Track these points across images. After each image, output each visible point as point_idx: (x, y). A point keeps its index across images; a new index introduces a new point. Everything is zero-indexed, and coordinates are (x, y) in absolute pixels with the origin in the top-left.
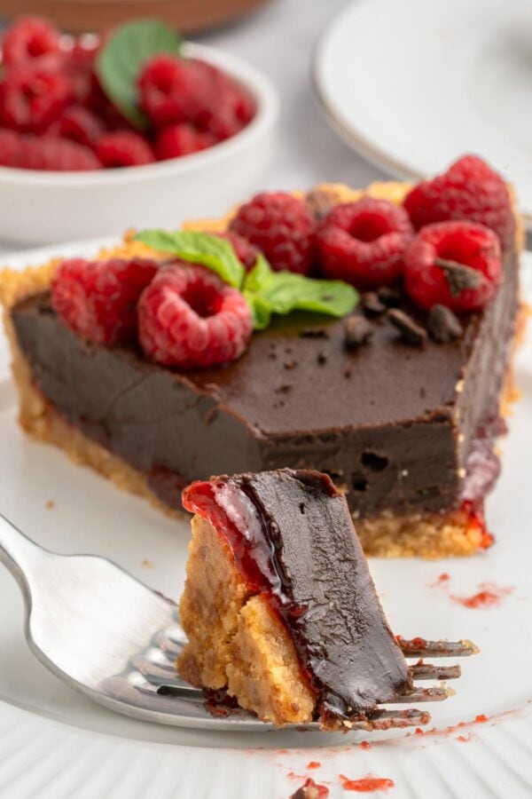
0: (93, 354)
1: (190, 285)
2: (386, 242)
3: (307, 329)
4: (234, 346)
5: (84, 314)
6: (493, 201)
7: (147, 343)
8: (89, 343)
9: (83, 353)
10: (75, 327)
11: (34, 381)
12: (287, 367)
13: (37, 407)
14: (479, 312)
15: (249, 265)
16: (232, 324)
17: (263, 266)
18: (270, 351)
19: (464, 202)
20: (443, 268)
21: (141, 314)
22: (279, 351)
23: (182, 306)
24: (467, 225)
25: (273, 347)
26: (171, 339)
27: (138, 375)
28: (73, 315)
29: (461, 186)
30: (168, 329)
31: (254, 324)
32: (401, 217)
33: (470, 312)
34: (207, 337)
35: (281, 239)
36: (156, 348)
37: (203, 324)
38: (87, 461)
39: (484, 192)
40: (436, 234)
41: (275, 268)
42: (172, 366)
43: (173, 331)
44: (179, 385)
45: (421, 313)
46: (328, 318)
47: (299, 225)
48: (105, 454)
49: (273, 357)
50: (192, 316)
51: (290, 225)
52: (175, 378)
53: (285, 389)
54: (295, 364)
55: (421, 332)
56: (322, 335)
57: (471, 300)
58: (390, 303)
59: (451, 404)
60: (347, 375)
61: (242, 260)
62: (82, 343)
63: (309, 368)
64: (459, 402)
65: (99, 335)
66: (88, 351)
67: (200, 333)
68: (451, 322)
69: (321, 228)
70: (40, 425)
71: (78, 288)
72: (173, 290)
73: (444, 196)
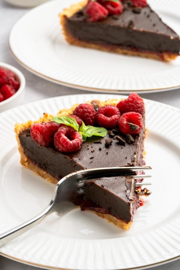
0: (42, 148)
1: (67, 132)
2: (114, 117)
3: (96, 141)
4: (79, 147)
5: (39, 138)
6: (140, 105)
7: (57, 147)
8: (41, 146)
9: (39, 148)
10: (37, 141)
11: (25, 153)
12: (92, 152)
13: (26, 159)
14: (138, 135)
15: (80, 125)
16: (78, 142)
17: (83, 124)
18: (87, 147)
19: (133, 106)
20: (129, 124)
21: (55, 139)
22: (89, 147)
23: (65, 138)
24: (134, 113)
25: (88, 146)
26: (63, 146)
27: (54, 154)
28: (36, 138)
29: (132, 102)
30: (63, 144)
31: (82, 141)
32: (117, 110)
33: (136, 135)
34: (72, 145)
35: (88, 116)
36: (59, 148)
37: (71, 142)
38: (40, 174)
39: (138, 103)
40: (127, 115)
41: (86, 125)
42: (63, 153)
43: (64, 144)
44: (66, 157)
45: (124, 136)
46: (101, 138)
47: (92, 113)
48: (45, 173)
49: (88, 149)
50: (68, 140)
51: (90, 113)
52: (64, 156)
53: (92, 158)
54: (94, 151)
55: (125, 141)
56: (100, 143)
57: (136, 132)
58: (116, 133)
59: (134, 161)
60: (107, 154)
61: (78, 123)
62: (39, 145)
63: (97, 152)
64: (135, 161)
65: (44, 144)
66: (41, 147)
67: (71, 144)
68: (132, 139)
69: (97, 113)
70: (26, 164)
71: (38, 132)
72: (63, 134)
73: (128, 104)
